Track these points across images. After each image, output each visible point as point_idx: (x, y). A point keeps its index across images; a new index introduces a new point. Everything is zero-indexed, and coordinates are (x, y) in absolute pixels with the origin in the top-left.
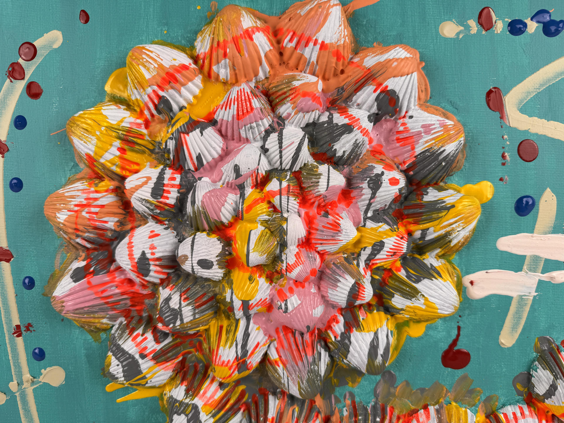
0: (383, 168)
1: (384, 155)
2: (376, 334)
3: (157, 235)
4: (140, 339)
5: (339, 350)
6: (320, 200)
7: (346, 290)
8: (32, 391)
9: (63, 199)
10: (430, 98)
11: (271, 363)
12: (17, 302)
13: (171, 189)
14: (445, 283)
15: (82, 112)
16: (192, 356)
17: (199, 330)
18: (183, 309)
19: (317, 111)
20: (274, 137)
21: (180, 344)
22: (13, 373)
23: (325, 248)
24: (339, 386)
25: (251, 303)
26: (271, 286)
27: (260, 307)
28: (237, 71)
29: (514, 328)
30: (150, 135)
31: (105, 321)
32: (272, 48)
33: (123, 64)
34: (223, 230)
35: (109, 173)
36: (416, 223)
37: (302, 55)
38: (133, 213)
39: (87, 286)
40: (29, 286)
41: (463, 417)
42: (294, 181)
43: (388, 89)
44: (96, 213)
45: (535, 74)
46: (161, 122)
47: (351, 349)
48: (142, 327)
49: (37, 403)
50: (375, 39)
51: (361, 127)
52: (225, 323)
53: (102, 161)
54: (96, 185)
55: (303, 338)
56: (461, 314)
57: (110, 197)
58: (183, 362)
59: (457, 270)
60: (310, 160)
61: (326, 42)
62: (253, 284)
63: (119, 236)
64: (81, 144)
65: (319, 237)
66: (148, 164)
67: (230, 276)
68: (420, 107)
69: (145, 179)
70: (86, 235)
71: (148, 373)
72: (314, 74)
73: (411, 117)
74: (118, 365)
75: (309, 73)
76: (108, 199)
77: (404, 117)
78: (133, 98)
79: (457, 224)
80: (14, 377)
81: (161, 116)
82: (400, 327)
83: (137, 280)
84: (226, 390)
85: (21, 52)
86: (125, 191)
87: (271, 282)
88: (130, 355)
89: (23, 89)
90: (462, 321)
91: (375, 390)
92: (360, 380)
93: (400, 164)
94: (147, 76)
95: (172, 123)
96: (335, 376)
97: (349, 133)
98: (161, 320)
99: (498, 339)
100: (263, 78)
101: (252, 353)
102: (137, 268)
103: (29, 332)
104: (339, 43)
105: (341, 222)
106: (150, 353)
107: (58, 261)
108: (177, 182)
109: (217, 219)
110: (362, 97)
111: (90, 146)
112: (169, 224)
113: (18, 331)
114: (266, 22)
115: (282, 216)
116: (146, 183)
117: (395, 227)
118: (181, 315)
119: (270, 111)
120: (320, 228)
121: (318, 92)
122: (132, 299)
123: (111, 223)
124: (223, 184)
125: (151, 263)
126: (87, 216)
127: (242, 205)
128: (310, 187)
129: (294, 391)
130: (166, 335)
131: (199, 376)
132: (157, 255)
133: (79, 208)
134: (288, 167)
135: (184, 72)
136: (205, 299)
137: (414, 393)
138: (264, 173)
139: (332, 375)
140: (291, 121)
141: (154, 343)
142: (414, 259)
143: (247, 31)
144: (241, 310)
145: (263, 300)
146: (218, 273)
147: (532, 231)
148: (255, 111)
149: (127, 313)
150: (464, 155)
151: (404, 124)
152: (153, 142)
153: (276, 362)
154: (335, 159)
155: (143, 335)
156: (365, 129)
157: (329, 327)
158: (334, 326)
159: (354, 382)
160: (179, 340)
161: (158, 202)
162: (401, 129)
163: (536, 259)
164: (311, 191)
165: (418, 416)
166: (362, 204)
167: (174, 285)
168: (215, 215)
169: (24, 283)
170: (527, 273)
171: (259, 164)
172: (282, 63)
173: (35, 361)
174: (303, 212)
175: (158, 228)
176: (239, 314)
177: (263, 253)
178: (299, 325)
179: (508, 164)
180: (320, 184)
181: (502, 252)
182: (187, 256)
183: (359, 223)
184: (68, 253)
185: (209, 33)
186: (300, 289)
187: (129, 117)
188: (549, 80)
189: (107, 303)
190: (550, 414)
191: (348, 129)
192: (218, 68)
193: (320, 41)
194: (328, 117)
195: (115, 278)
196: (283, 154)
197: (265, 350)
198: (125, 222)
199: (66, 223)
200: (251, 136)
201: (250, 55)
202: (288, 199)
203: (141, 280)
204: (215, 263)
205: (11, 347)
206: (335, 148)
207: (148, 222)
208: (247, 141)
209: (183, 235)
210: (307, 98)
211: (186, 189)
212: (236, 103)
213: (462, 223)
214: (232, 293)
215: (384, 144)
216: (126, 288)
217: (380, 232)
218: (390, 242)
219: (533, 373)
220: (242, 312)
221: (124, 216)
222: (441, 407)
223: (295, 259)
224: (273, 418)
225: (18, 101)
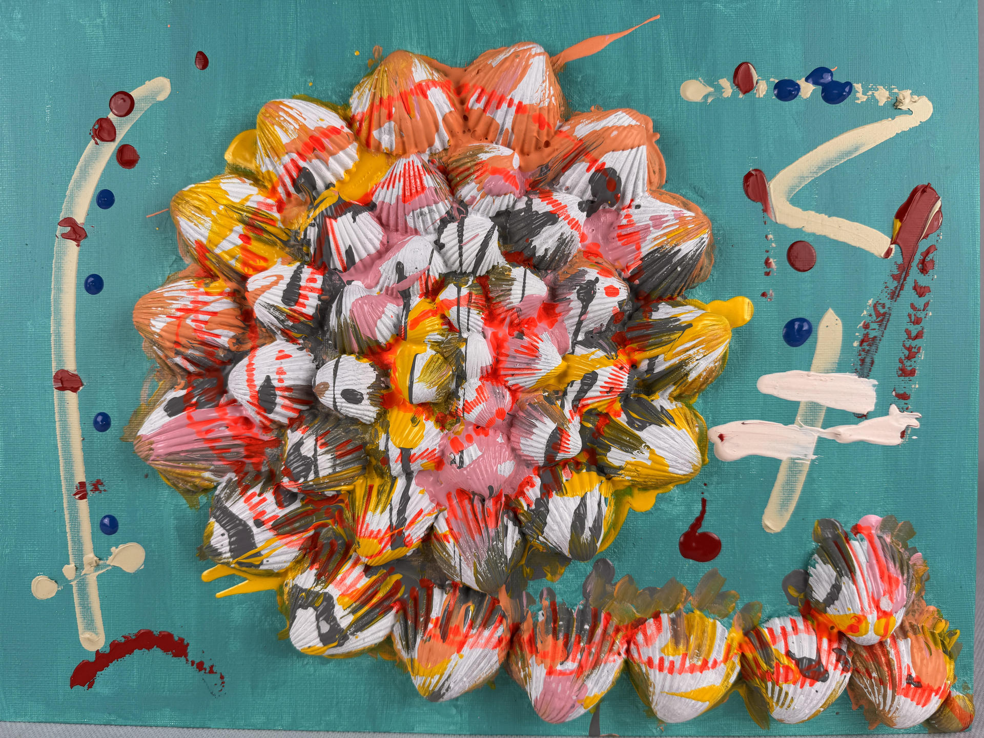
0: (598, 273)
1: (602, 257)
2: (583, 499)
3: (289, 356)
4: (256, 499)
5: (533, 522)
6: (512, 314)
7: (543, 438)
8: (95, 578)
9: (162, 301)
10: (666, 182)
11: (438, 540)
12: (83, 450)
13: (310, 294)
14: (679, 432)
15: (193, 186)
16: (328, 531)
17: (339, 491)
18: (318, 458)
19: (512, 195)
20: (452, 227)
21: (313, 512)
22: (70, 552)
23: (518, 381)
24: (533, 579)
25: (412, 452)
26: (442, 434)
27: (425, 461)
28: (405, 139)
29: (784, 505)
30: (283, 222)
31: (207, 475)
32: (453, 109)
33: (253, 126)
34: (378, 353)
35: (226, 269)
36: (642, 349)
37: (493, 119)
38: (255, 326)
39: (187, 422)
40: (102, 426)
41: (709, 629)
42: (478, 288)
43: (606, 167)
44: (206, 323)
45: (811, 153)
46: (300, 204)
47: (549, 519)
48: (260, 485)
49: (102, 597)
50: (593, 101)
51: (568, 216)
52: (377, 482)
53: (218, 251)
54: (207, 285)
55: (483, 506)
56: (706, 481)
57: (224, 303)
58: (314, 539)
59: (701, 419)
60: (502, 261)
61: (524, 103)
62: (417, 428)
63: (234, 358)
64: (190, 227)
65: (509, 366)
66: (280, 260)
67: (385, 417)
68: (651, 194)
69: (275, 278)
70: (190, 352)
71: (264, 548)
72: (508, 146)
73: (638, 207)
74: (223, 535)
75: (502, 145)
76: (223, 305)
77: (629, 206)
78: (264, 170)
79: (695, 350)
80: (71, 557)
81: (300, 195)
82: (619, 496)
83: (257, 419)
84: (374, 578)
85: (112, 104)
86: (246, 294)
87: (443, 428)
88: (241, 520)
89: (113, 153)
90: (707, 491)
91: (584, 586)
92: (563, 570)
93: (623, 270)
94: (285, 140)
95: (315, 204)
96: (528, 564)
97: (552, 224)
98: (287, 473)
99: (761, 520)
100: (441, 150)
101: (412, 522)
102: (258, 399)
103: (97, 492)
104: (541, 105)
105: (540, 345)
106: (270, 520)
107: (144, 393)
108: (319, 284)
109: (370, 336)
110: (571, 178)
111: (203, 231)
112: (305, 343)
113: (82, 492)
114: (446, 75)
115: (460, 336)
116: (276, 283)
117: (613, 353)
118: (316, 466)
119: (448, 193)
120: (511, 352)
121: (513, 169)
122: (247, 447)
123: (225, 337)
124: (381, 290)
125: (278, 393)
126: (193, 325)
127: (406, 318)
128: (499, 297)
129: (468, 578)
130: (293, 497)
131: (337, 557)
132: (287, 383)
133: (182, 313)
134: (470, 270)
135: (334, 137)
136: (349, 447)
137: (641, 593)
138: (437, 277)
139: (523, 562)
140: (476, 207)
141: (275, 506)
142: (639, 400)
143: (419, 85)
144: (399, 462)
145: (430, 450)
146: (368, 411)
147: (808, 368)
148: (427, 191)
149: (238, 467)
150: (711, 260)
151: (628, 216)
152: (287, 231)
153: (445, 536)
154: (534, 261)
155: (260, 495)
156: (574, 219)
157: (522, 493)
158: (528, 490)
159: (554, 573)
160: (310, 507)
161: (291, 310)
162: (624, 222)
163: (814, 407)
164: (500, 302)
165: (645, 628)
166: (570, 323)
167: (308, 427)
168: (367, 330)
169: (96, 422)
170: (801, 426)
171: (430, 263)
172: (468, 130)
173: (103, 535)
174: (489, 331)
175: (290, 348)
176: (396, 468)
177: (432, 384)
178: (479, 485)
179: (774, 274)
180: (512, 292)
181: (766, 396)
182: (327, 384)
183: (566, 350)
184: (160, 380)
185: (369, 86)
186: (482, 436)
187: (257, 194)
188: (831, 162)
189: (213, 448)
190: (835, 631)
191: (551, 218)
192: (380, 133)
193: (516, 102)
194: (526, 203)
195: (226, 414)
196: (464, 250)
197: (431, 522)
198: (244, 340)
199: (164, 334)
200: (422, 226)
201: (423, 118)
202: (469, 312)
203: (262, 419)
204: (366, 397)
205: (70, 514)
206: (534, 244)
207: (276, 340)
208: (416, 232)
209: (323, 359)
210: (498, 176)
211: (330, 296)
212: (402, 180)
213: (702, 348)
214: (387, 439)
215: (601, 242)
216: (241, 430)
217: (592, 360)
218: (605, 374)
219: (811, 570)
220: (400, 465)
221: (243, 331)
222: (679, 615)
223: (476, 394)
224: (437, 619)
225: (104, 170)
